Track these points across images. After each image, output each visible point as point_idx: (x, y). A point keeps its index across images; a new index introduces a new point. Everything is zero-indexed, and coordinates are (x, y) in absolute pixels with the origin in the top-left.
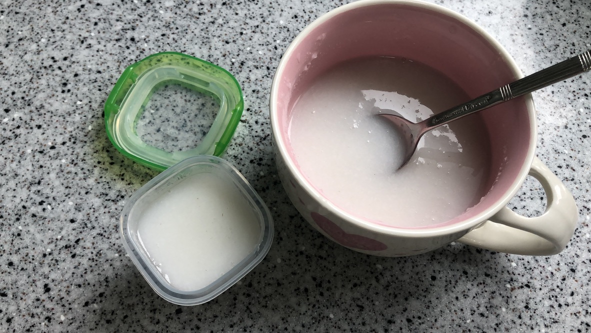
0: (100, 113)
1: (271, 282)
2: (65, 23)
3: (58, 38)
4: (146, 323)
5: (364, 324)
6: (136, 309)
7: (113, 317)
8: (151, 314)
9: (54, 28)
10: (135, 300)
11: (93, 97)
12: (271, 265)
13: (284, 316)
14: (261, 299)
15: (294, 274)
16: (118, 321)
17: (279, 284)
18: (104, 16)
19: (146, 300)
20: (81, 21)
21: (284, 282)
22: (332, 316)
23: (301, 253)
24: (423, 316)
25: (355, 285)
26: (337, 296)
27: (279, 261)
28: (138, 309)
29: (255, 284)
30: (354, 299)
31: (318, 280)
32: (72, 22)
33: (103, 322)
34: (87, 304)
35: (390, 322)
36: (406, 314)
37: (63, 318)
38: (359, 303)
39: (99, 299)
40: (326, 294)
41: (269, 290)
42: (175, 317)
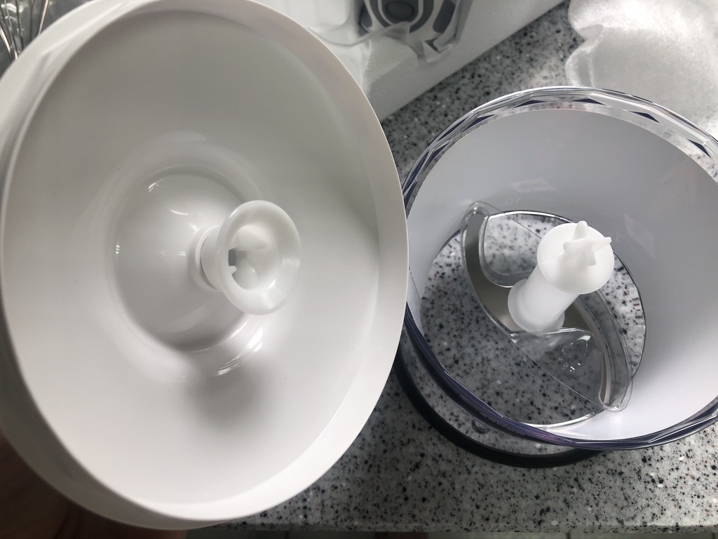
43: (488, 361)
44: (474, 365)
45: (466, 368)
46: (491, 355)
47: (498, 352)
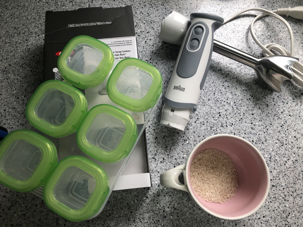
0: (170, 72)
1: (240, 100)
2: (144, 48)
3: (144, 54)
4: (213, 121)
5: (267, 102)
6: (209, 119)
7: (204, 123)
8: (213, 119)
9: (142, 51)
10: (207, 117)
11: (165, 68)
12: (238, 96)
13: (247, 107)
14: (239, 105)
15: (244, 96)
16: (206, 123)
17: (242, 100)
18: (154, 42)
19: (210, 116)
20: (148, 46)
21: (243, 98)
22: (259, 103)
23: (244, 90)
24: (281, 95)
25: (261, 93)
26: (258, 97)
27: (239, 94)
28: (209, 118)
29: (236, 102)
30: (262, 97)
31: (251, 95)
32: (146, 47)
33: (202, 125)
34: (195, 122)
35: (273, 99)
36: (276, 95)
37: (191, 128)
38: (264, 97)
39: (198, 120)
40: (255, 98)
41: (240, 102)
42: (220, 117)
43: (120, 217)
44: (115, 217)
45: (113, 218)
46: (121, 216)
47: (124, 215)
